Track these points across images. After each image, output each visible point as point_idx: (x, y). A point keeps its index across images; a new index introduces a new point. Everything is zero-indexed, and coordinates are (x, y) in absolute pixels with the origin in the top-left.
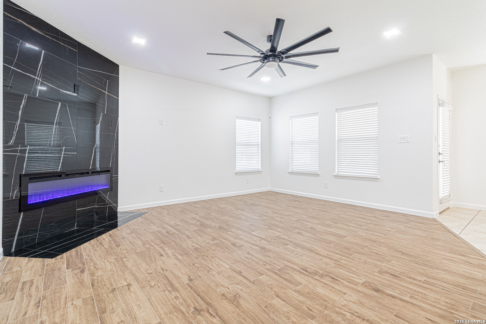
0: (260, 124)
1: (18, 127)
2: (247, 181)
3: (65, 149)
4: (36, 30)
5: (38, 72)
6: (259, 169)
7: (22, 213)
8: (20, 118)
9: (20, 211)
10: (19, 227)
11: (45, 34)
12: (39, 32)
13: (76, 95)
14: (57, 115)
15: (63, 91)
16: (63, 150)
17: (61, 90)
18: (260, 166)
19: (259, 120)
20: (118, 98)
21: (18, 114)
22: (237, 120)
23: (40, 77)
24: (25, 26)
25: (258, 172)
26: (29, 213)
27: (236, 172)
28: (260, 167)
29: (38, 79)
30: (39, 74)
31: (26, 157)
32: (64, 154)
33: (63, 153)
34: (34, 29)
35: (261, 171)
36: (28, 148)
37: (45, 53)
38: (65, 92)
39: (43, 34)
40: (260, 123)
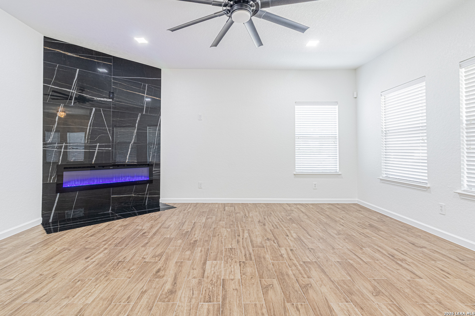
0: (337, 109)
1: (55, 129)
2: (314, 186)
3: (99, 145)
4: (72, 55)
5: (73, 86)
6: (338, 171)
7: (58, 194)
8: (56, 123)
9: (57, 193)
10: (55, 204)
11: (80, 56)
12: (74, 55)
13: (111, 100)
14: (91, 118)
15: (98, 98)
16: (98, 146)
17: (95, 98)
18: (338, 166)
19: (336, 103)
20: (159, 99)
21: (56, 120)
22: (296, 107)
23: (75, 90)
24: (62, 53)
25: (336, 175)
26: (65, 194)
27: (295, 173)
28: (338, 169)
29: (73, 91)
30: (74, 87)
31: (62, 151)
32: (98, 150)
33: (97, 148)
34: (69, 54)
35: (340, 174)
36: (64, 145)
37: (79, 70)
38: (99, 99)
39: (78, 56)
40: (337, 107)
